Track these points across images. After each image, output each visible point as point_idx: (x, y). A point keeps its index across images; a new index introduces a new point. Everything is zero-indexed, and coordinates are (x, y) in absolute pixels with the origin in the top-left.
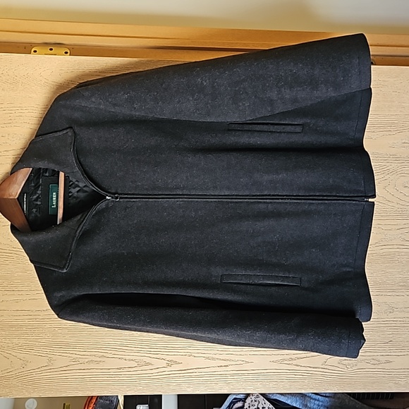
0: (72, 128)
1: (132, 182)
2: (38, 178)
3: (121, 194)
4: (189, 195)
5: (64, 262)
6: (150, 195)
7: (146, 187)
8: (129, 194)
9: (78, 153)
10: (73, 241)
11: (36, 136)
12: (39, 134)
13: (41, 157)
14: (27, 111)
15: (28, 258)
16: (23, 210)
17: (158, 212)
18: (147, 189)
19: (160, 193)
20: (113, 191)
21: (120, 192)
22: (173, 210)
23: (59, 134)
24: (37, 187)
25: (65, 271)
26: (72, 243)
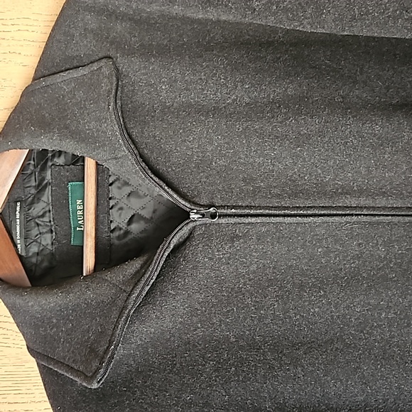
0: (110, 58)
1: (244, 180)
2: (43, 168)
3: (223, 207)
4: (374, 208)
5: (95, 364)
6: (287, 208)
7: (277, 191)
8: (241, 207)
9: (126, 116)
10: (120, 316)
11: (34, 79)
12: (40, 74)
13: (44, 125)
14: (16, 28)
15: (24, 343)
16: (15, 245)
17: (303, 246)
18: (278, 196)
19: (308, 203)
20: (204, 201)
21: (218, 202)
22: (336, 241)
23: (81, 72)
24: (41, 188)
25: (95, 386)
26: (118, 322)
